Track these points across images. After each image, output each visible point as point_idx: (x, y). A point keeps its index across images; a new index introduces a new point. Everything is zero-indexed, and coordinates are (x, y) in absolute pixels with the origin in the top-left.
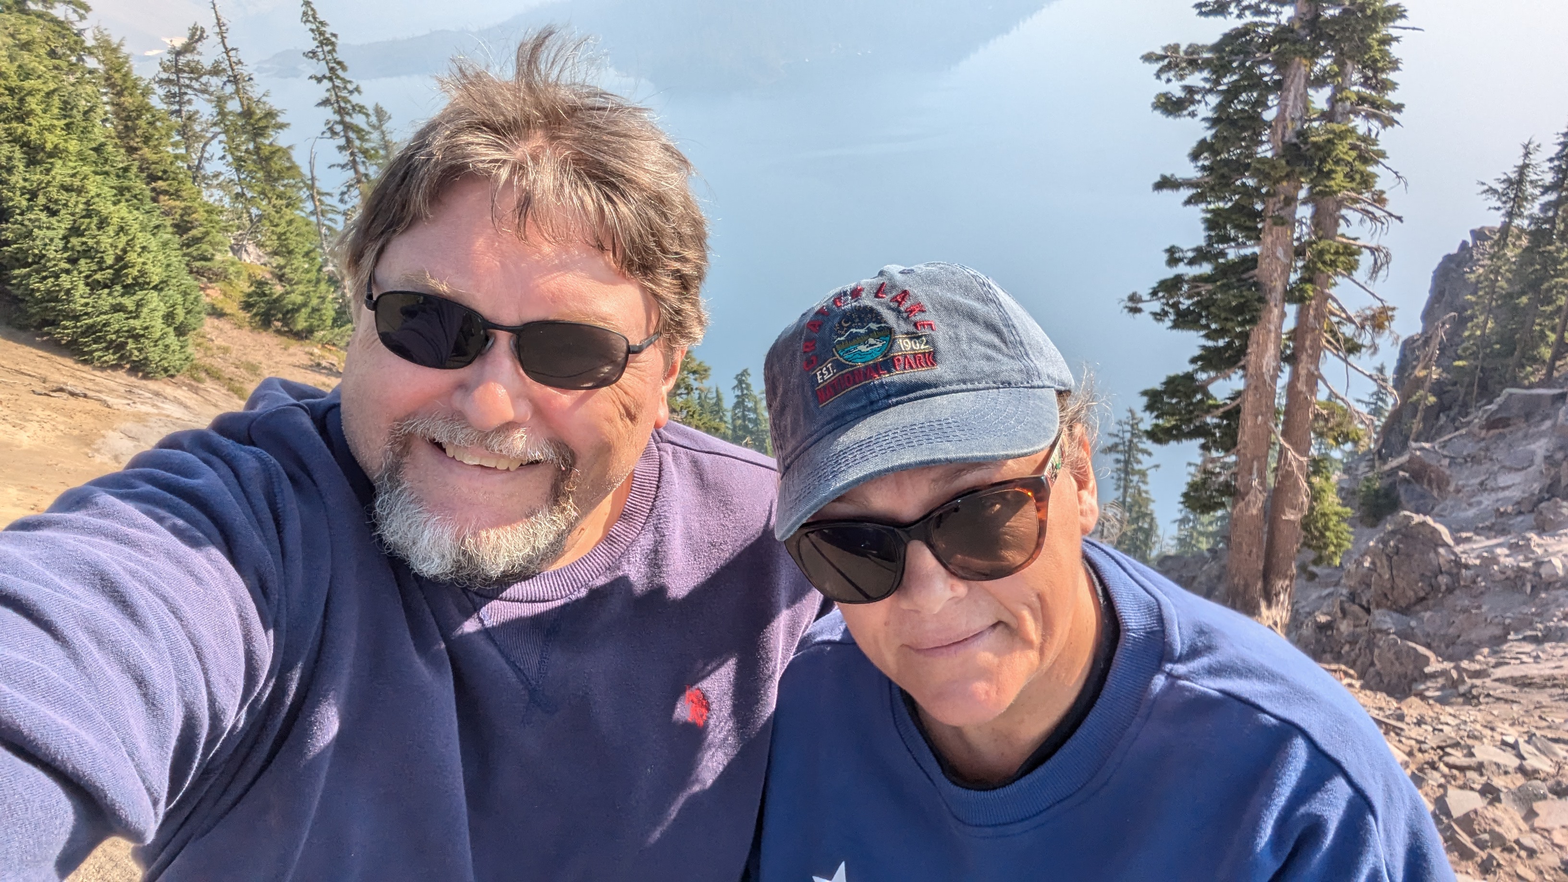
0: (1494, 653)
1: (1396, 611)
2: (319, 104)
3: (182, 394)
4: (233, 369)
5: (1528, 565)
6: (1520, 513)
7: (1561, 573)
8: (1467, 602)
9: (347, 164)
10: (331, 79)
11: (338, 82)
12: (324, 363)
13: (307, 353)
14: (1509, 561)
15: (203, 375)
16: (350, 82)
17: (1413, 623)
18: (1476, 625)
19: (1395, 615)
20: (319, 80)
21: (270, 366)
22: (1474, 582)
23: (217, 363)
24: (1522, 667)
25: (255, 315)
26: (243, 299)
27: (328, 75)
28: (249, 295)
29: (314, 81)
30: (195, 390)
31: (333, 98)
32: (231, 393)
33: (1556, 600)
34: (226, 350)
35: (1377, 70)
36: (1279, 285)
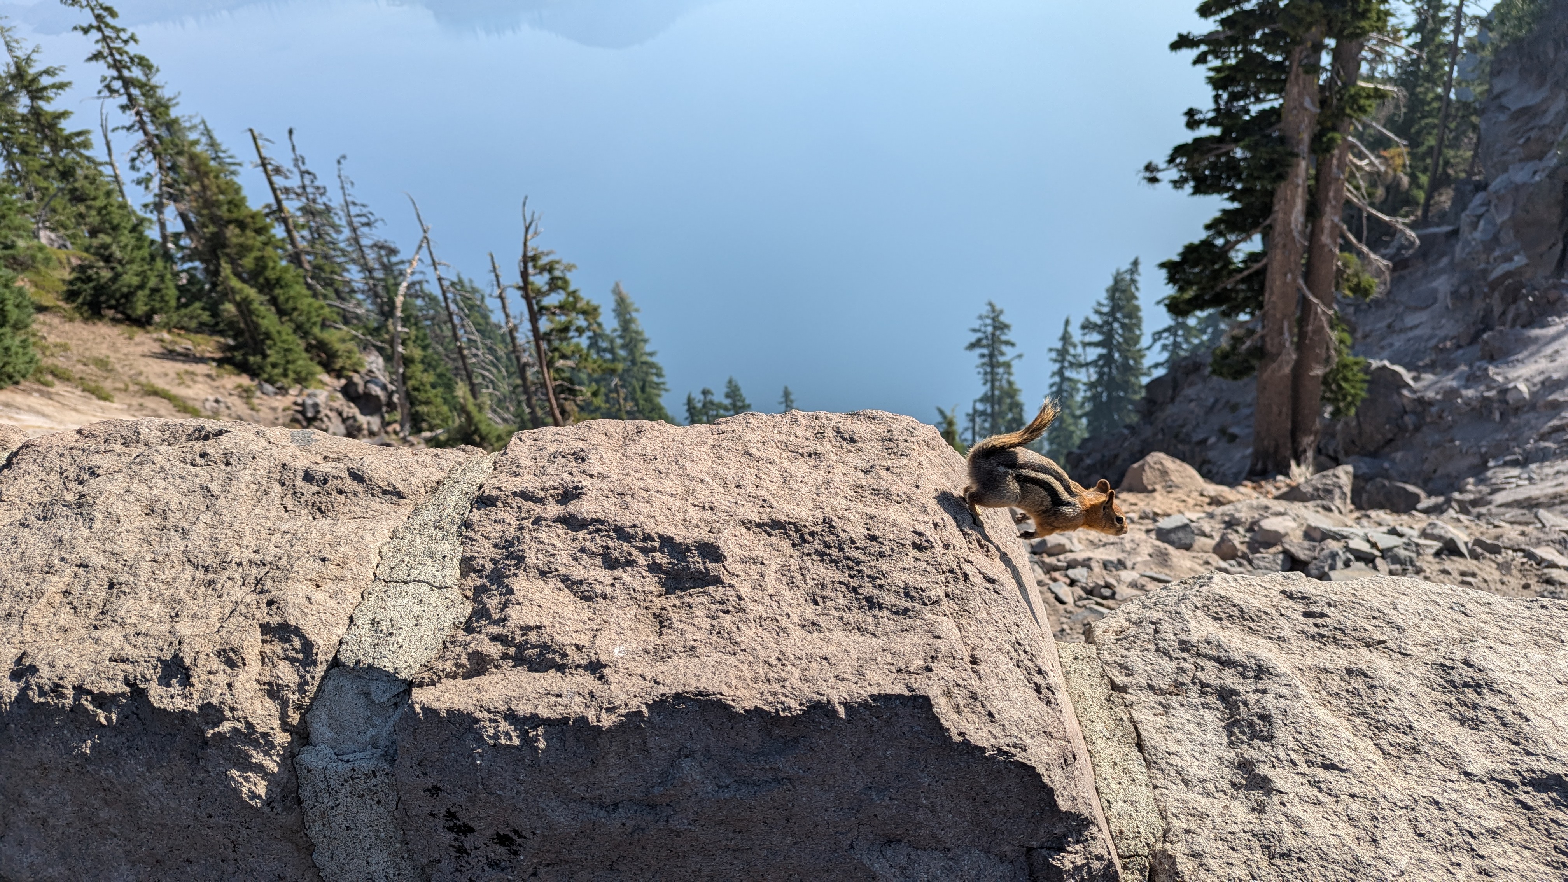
0: (1481, 481)
1: (1365, 455)
2: (90, 59)
3: (35, 400)
4: (80, 367)
5: (1492, 394)
6: (1459, 347)
7: (1527, 396)
8: (1437, 437)
9: (132, 126)
10: (99, 29)
11: (108, 32)
12: (178, 348)
13: (156, 340)
14: (1470, 393)
15: (50, 378)
16: (124, 30)
17: (1386, 465)
18: (1451, 457)
19: (1368, 460)
20: (86, 31)
21: (119, 360)
22: (1440, 417)
23: (60, 362)
24: (1521, 489)
25: (83, 304)
26: (65, 288)
27: (95, 23)
28: (71, 283)
29: (80, 33)
30: (49, 396)
31: (106, 52)
32: (87, 394)
33: (1528, 422)
34: (65, 347)
36: (1306, 136)
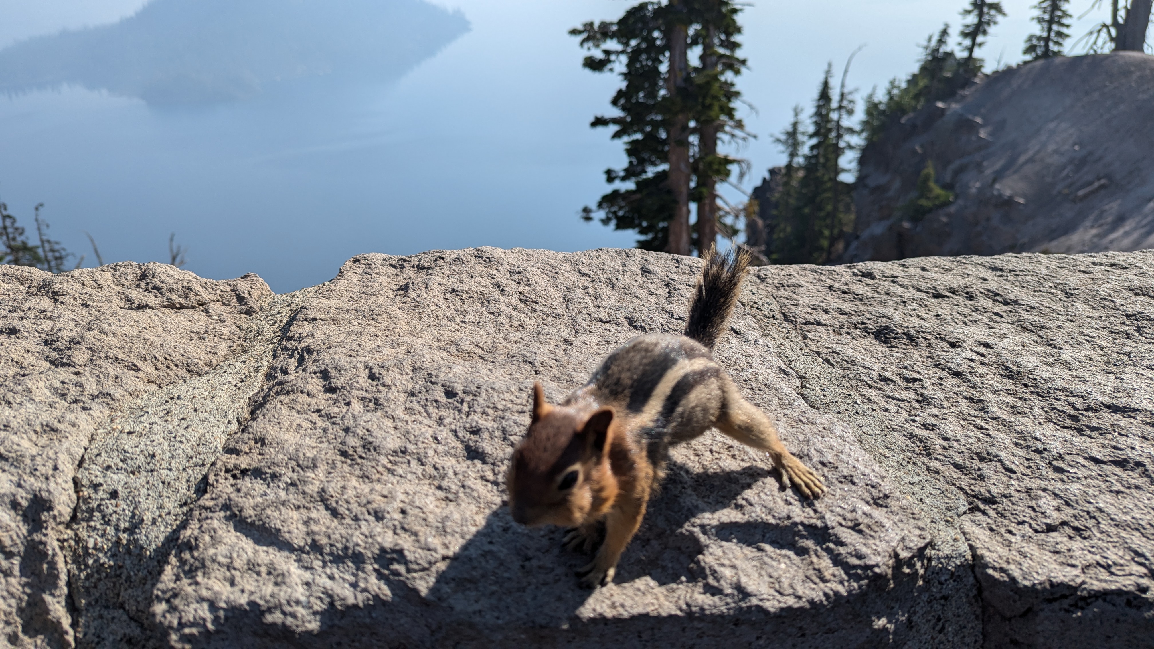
35: (729, 34)
36: (684, 190)
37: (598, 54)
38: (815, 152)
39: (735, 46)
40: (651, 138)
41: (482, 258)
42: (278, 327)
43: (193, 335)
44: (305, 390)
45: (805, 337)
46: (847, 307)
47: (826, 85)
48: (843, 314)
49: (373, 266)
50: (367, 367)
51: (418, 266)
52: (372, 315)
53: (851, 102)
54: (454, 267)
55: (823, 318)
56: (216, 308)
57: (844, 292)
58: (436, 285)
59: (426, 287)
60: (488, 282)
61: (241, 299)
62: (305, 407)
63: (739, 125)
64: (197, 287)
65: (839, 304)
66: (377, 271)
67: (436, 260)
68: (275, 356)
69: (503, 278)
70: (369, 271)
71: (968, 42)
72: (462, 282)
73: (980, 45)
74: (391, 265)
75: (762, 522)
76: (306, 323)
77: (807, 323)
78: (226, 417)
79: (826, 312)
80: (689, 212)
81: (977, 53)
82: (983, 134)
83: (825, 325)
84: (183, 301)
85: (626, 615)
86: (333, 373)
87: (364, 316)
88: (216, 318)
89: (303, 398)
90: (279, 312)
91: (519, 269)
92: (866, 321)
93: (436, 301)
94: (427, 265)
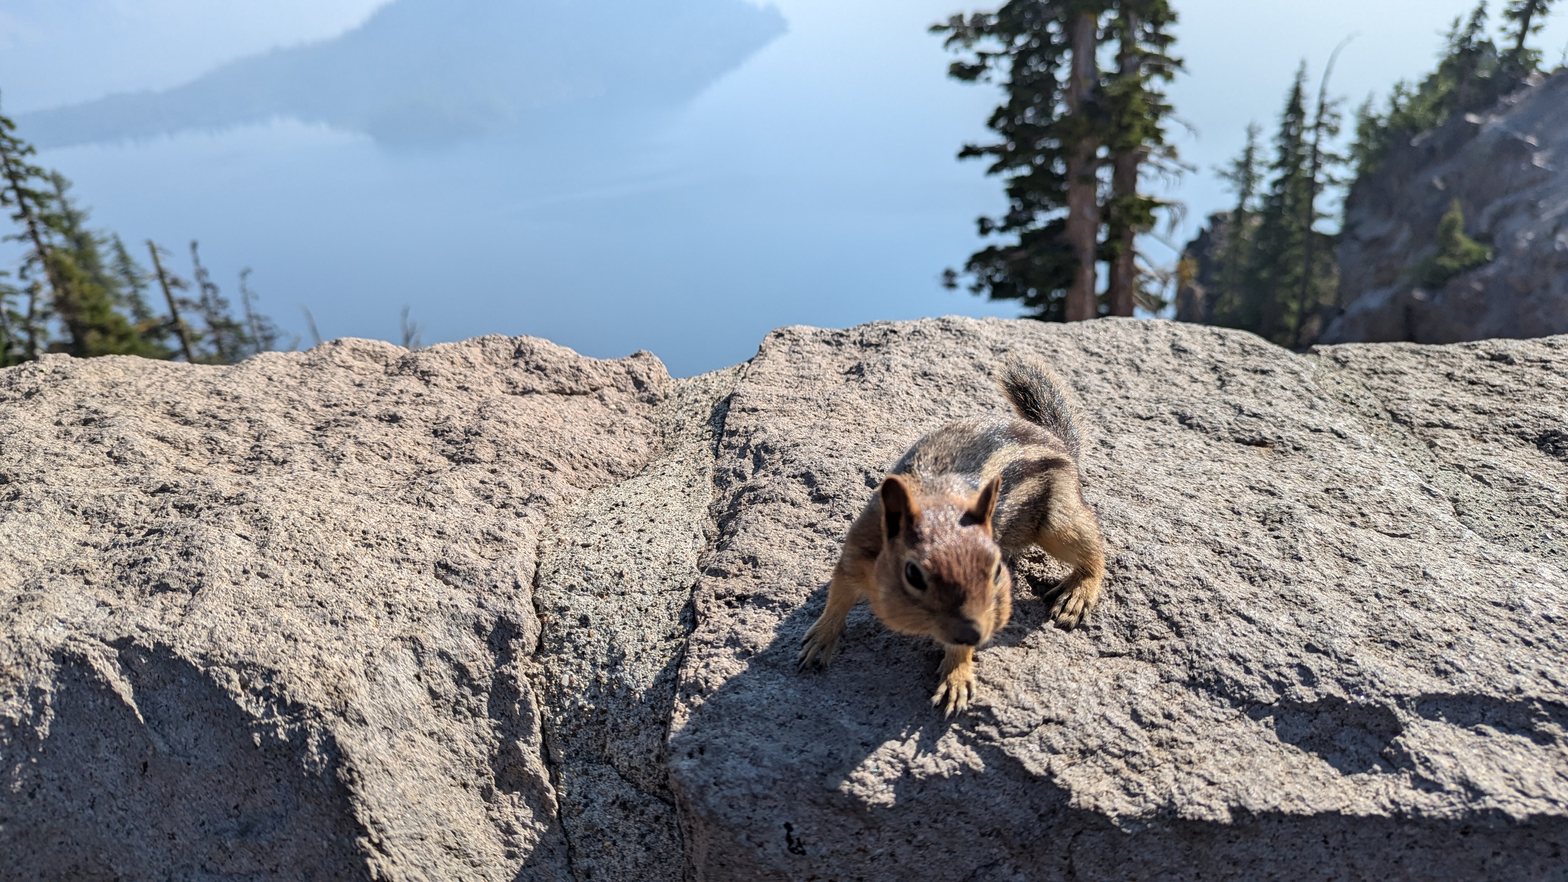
9: (25, 235)
11: (5, 144)
35: (1157, 24)
36: (1089, 246)
37: (969, 58)
38: (1278, 190)
39: (1166, 40)
40: (1042, 173)
41: (950, 331)
42: (703, 419)
43: (598, 428)
44: (788, 498)
45: (1431, 445)
46: (1483, 403)
47: (1297, 93)
48: (1479, 413)
49: (802, 342)
50: (860, 471)
51: (861, 342)
52: (829, 405)
53: (1334, 116)
54: (915, 344)
55: (1452, 418)
56: (611, 394)
57: (1472, 383)
58: (900, 368)
59: (888, 370)
60: (966, 363)
61: (639, 384)
62: (794, 519)
63: (1171, 152)
64: (586, 367)
65: (1469, 399)
66: (808, 348)
67: (885, 334)
68: (717, 456)
69: (985, 357)
70: (797, 349)
71: (1516, 26)
72: (932, 362)
73: (1536, 29)
74: (824, 341)
75: (1481, 695)
76: (744, 413)
77: (1430, 425)
78: (690, 529)
79: (1454, 410)
80: (1095, 276)
81: (1531, 42)
82: (1538, 160)
83: (1457, 428)
84: (573, 385)
85: (1308, 811)
86: (819, 477)
87: (820, 407)
88: (614, 407)
89: (786, 508)
90: (696, 401)
91: (1003, 346)
92: (1520, 423)
93: (906, 388)
94: (874, 341)
